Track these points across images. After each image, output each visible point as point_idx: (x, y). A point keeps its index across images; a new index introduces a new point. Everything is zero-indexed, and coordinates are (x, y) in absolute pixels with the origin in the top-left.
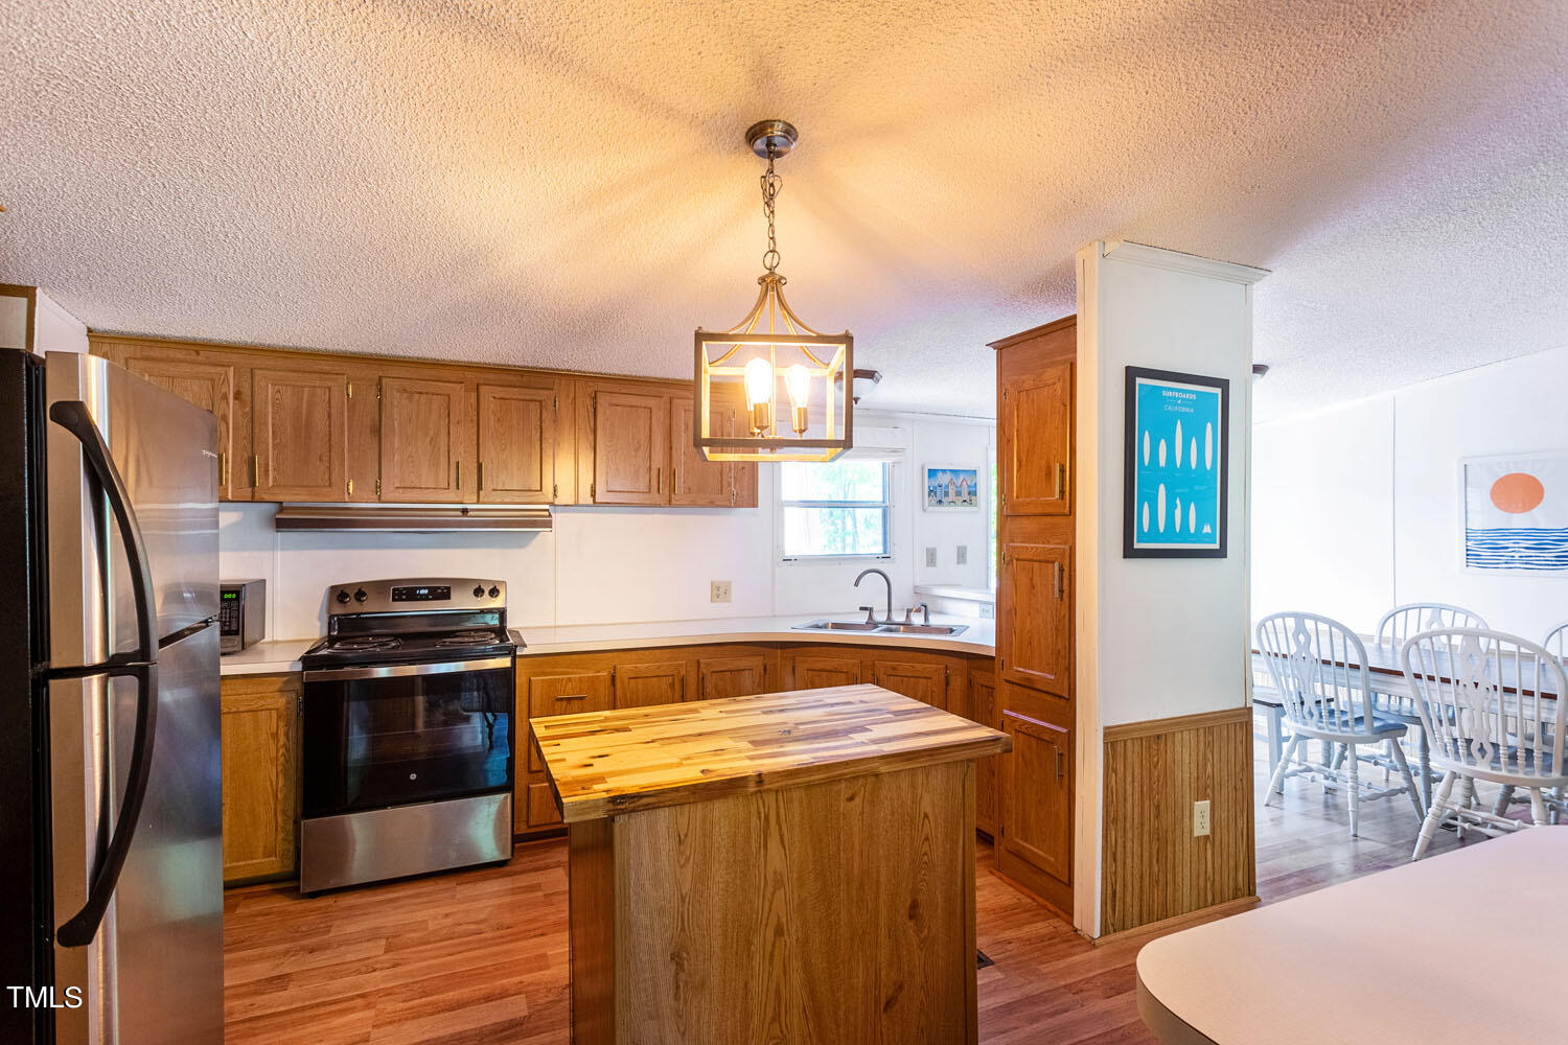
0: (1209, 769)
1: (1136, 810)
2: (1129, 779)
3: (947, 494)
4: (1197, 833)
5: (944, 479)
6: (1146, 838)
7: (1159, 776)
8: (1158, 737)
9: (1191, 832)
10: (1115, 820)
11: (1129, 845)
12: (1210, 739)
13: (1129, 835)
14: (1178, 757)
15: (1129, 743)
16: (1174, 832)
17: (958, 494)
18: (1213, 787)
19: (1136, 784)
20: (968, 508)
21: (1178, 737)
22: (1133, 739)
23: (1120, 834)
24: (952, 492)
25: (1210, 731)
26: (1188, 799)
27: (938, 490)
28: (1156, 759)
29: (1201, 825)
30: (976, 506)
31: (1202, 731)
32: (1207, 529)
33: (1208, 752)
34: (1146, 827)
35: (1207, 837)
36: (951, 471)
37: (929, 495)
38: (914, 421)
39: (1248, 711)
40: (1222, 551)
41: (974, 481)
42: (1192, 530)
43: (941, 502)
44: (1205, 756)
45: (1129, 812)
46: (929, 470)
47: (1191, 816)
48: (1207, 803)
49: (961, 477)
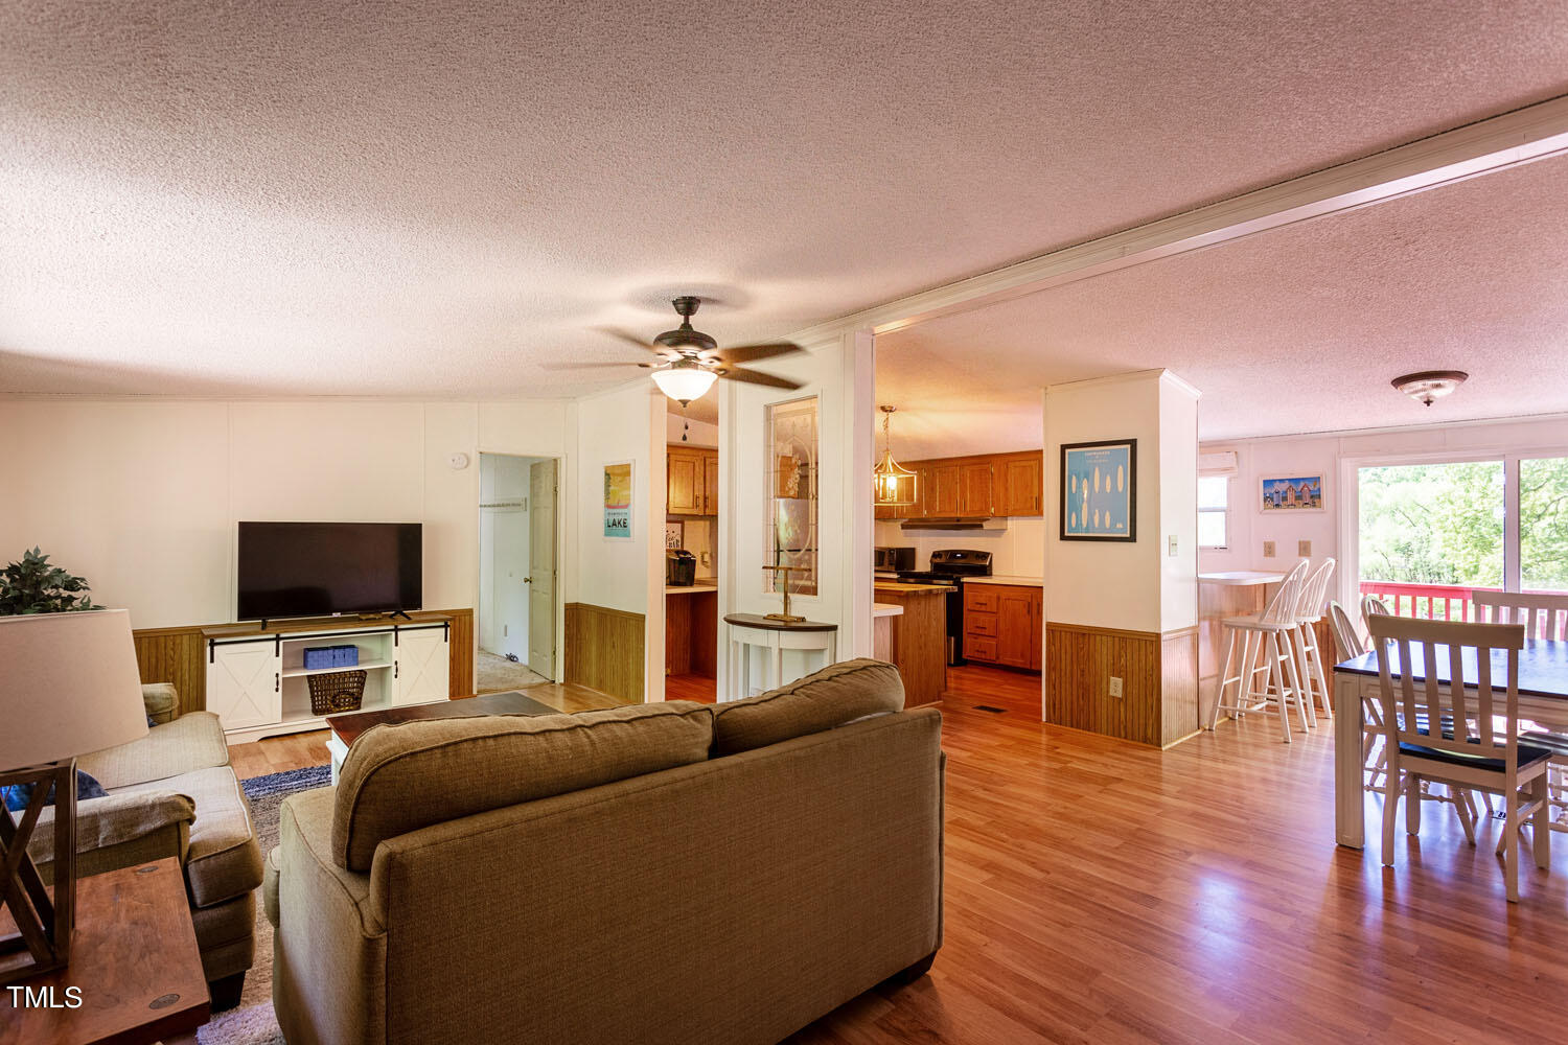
0: (1123, 661)
1: (1068, 668)
2: (1063, 651)
3: (1285, 499)
4: (1112, 693)
5: (1282, 487)
6: (1074, 685)
7: (1084, 655)
8: (1084, 634)
9: (1108, 692)
10: (1054, 669)
11: (1063, 685)
12: (1124, 645)
13: (1063, 679)
14: (1098, 649)
15: (1063, 633)
16: (1094, 687)
17: (1298, 498)
18: (1127, 673)
19: (1068, 655)
20: (1308, 509)
21: (1098, 638)
22: (1066, 632)
23: (1058, 676)
24: (1291, 496)
25: (1124, 640)
26: (1106, 674)
27: (1275, 496)
28: (1082, 645)
29: (1116, 686)
30: (1320, 507)
31: (1117, 639)
32: (1120, 526)
33: (1122, 652)
34: (1075, 680)
35: (1120, 700)
36: (1289, 480)
37: (1265, 501)
38: (1250, 444)
39: (1158, 636)
40: (1132, 538)
41: (1317, 486)
42: (1108, 525)
43: (1278, 505)
44: (1120, 653)
45: (1063, 668)
46: (1264, 481)
47: (1108, 683)
48: (1121, 680)
49: (1302, 484)
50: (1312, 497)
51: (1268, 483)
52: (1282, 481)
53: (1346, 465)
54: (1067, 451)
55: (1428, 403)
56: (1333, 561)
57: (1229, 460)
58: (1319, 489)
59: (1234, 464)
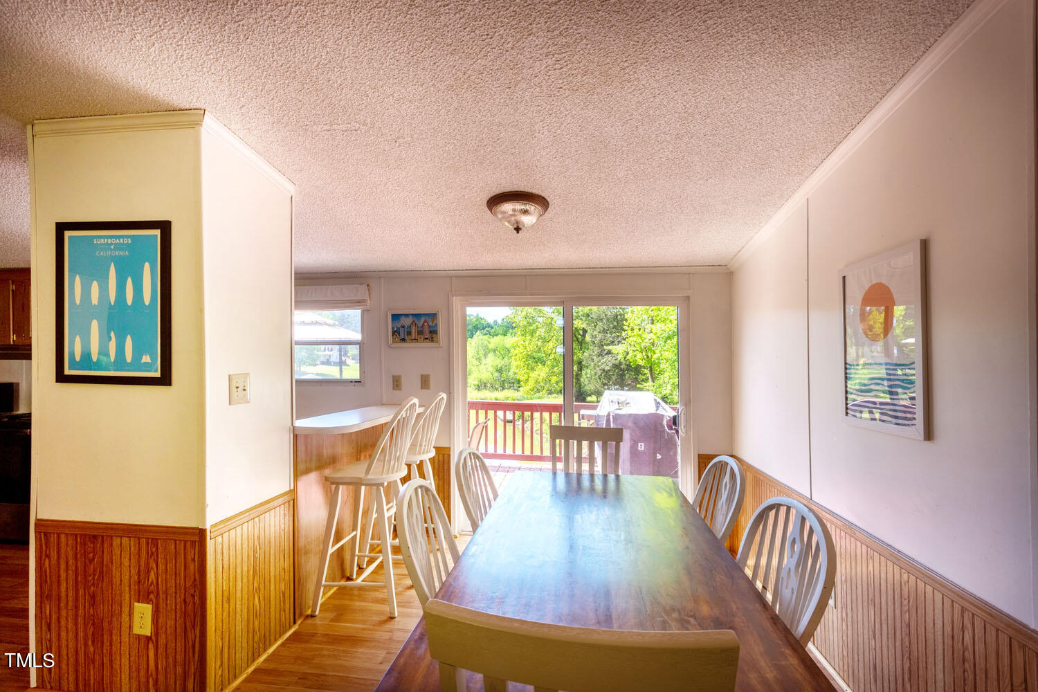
0: (152, 576)
1: (70, 594)
2: (63, 566)
3: (409, 333)
4: (136, 630)
5: (407, 322)
6: (80, 620)
7: (94, 571)
8: (95, 537)
9: (130, 628)
11: (63, 623)
12: (154, 550)
13: (64, 613)
14: (116, 558)
15: (63, 537)
16: (110, 623)
17: (420, 333)
18: (158, 594)
19: (70, 572)
20: (428, 344)
21: (116, 541)
22: (67, 534)
24: (414, 330)
25: (154, 542)
26: (127, 598)
27: (401, 330)
28: (91, 555)
29: (142, 618)
30: (437, 342)
31: (144, 541)
32: (146, 358)
33: (151, 561)
34: (81, 612)
35: (148, 638)
36: (413, 315)
37: (393, 335)
38: (380, 278)
39: (202, 532)
40: (165, 379)
41: (435, 322)
42: (129, 359)
43: (403, 340)
44: (148, 564)
45: (63, 594)
46: (392, 315)
47: (131, 615)
48: (150, 607)
49: (423, 320)
50: (431, 332)
51: (395, 317)
52: (407, 315)
53: (456, 301)
54: (67, 234)
55: (518, 229)
56: (444, 396)
57: (361, 292)
58: (436, 325)
59: (367, 297)
